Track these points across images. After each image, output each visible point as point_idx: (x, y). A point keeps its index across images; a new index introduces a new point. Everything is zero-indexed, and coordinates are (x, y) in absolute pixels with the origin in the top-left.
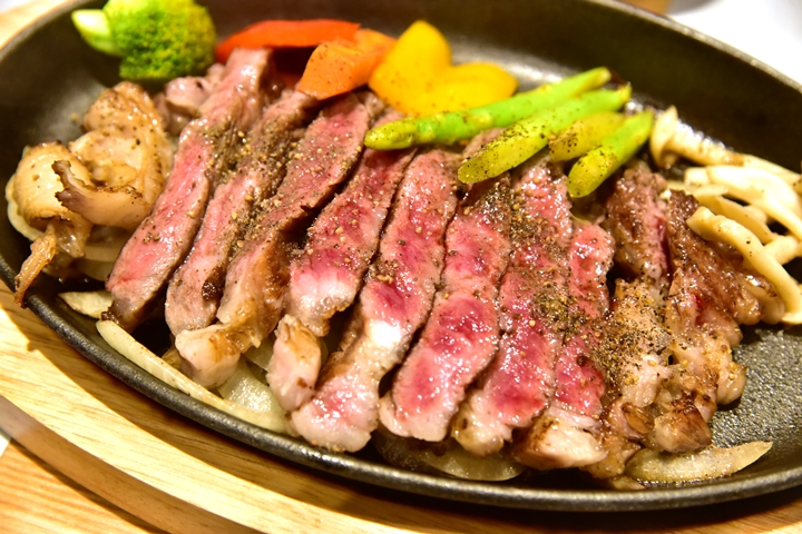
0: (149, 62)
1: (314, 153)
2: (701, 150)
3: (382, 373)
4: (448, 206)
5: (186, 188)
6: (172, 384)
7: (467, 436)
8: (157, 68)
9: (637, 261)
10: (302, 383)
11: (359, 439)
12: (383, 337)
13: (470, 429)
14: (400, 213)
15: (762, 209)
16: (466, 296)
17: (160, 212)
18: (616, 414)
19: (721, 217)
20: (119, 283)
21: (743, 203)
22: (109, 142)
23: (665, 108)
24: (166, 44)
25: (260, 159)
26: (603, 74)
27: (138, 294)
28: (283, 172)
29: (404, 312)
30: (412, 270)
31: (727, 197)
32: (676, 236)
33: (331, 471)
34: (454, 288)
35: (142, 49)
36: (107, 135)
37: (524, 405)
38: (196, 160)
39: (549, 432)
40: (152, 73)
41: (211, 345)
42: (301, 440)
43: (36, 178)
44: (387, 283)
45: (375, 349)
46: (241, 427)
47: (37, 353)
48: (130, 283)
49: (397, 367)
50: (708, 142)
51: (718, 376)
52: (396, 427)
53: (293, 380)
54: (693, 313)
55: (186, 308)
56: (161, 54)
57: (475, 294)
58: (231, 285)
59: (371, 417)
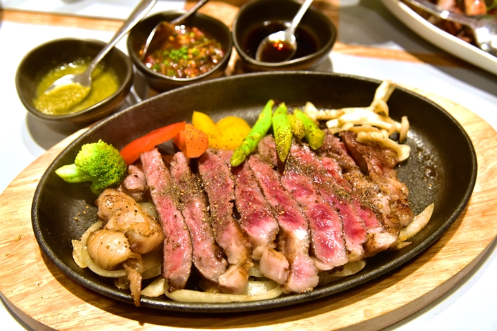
0: (108, 177)
1: (213, 179)
2: (327, 114)
3: (307, 250)
4: (276, 174)
5: (173, 219)
6: (229, 301)
7: (354, 255)
8: (113, 178)
9: (346, 164)
10: (286, 270)
11: (315, 280)
12: (300, 235)
13: (352, 253)
14: (263, 186)
15: (367, 124)
16: (314, 204)
17: (170, 234)
18: (386, 221)
19: (370, 133)
20: (171, 272)
21: (360, 125)
22: (121, 217)
23: (304, 104)
24: (112, 166)
25: (193, 193)
26: (271, 103)
27: (184, 272)
28: (205, 193)
29: (300, 222)
30: (288, 204)
31: (355, 125)
32: (356, 147)
33: (315, 298)
34: (305, 204)
35: (104, 173)
36: (119, 215)
37: (360, 234)
38: (169, 206)
39: (375, 238)
40: (112, 181)
41: (241, 275)
42: (293, 293)
43: (108, 247)
44: (283, 214)
45: (300, 242)
46: (270, 302)
47: (146, 325)
48: (178, 269)
49: (311, 244)
50: (327, 111)
51: (401, 191)
52: (327, 267)
53: (281, 270)
54: (381, 172)
55: (212, 267)
56: (112, 171)
57: (316, 202)
58: (228, 247)
59: (314, 268)
